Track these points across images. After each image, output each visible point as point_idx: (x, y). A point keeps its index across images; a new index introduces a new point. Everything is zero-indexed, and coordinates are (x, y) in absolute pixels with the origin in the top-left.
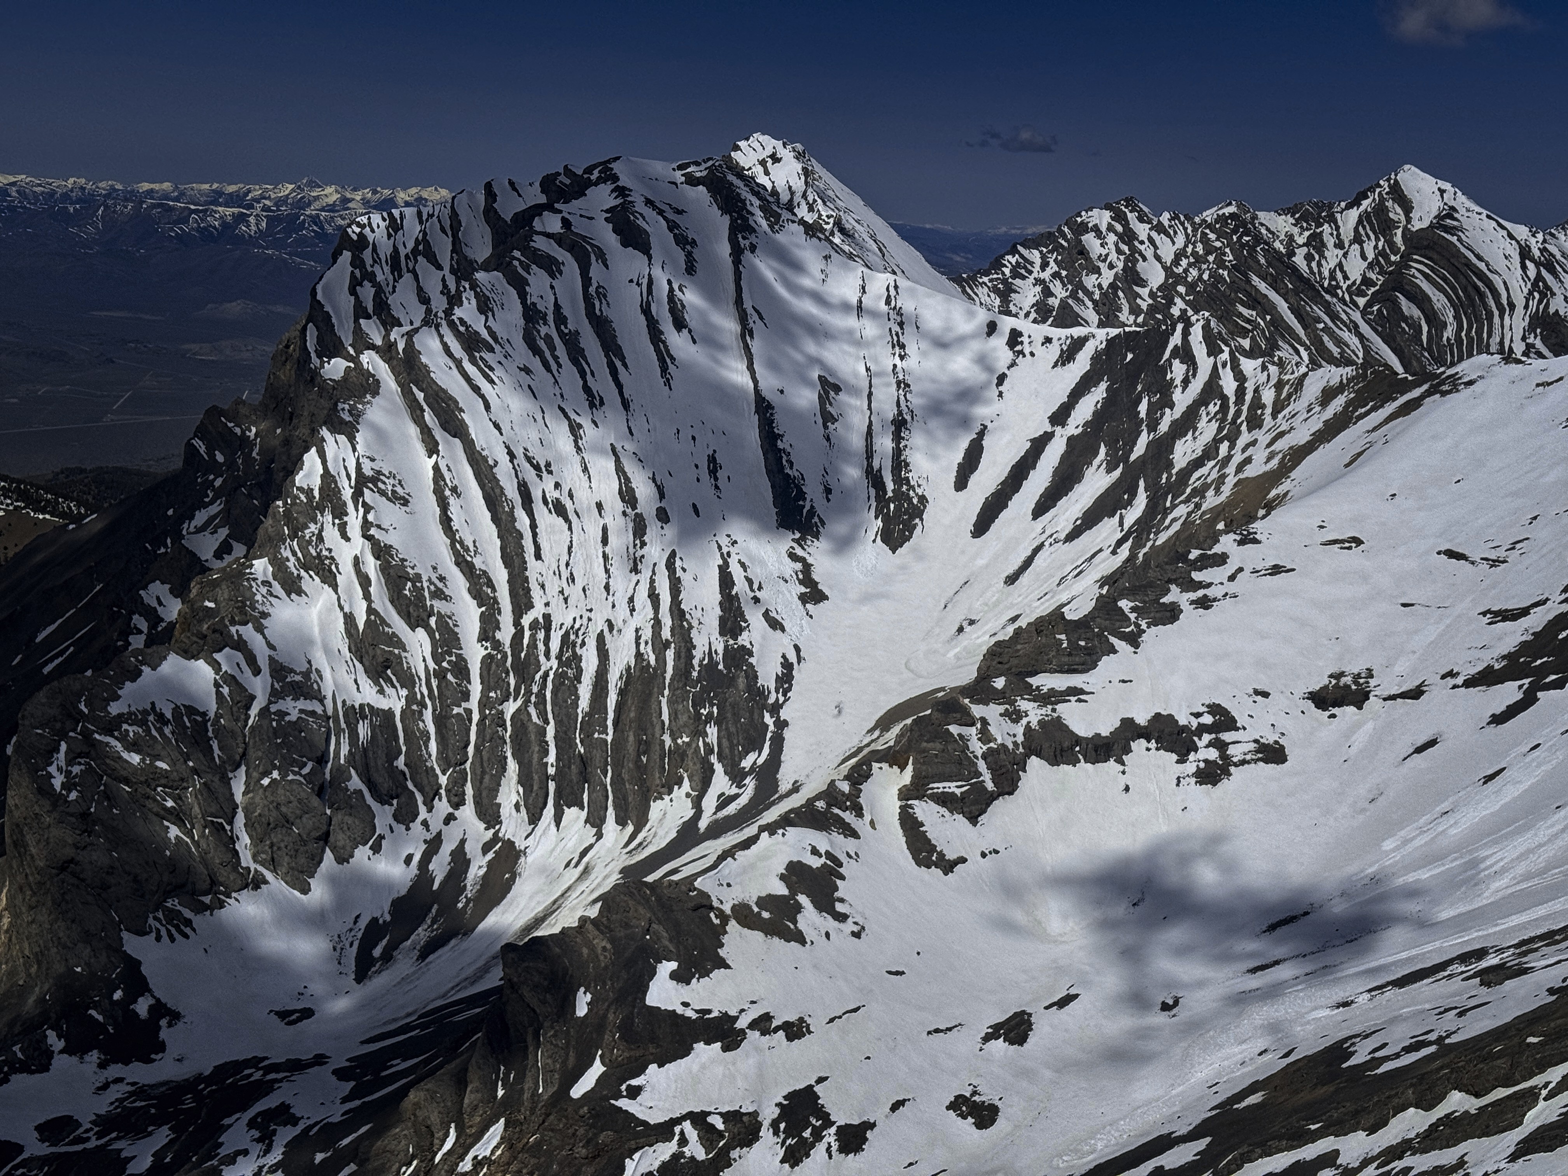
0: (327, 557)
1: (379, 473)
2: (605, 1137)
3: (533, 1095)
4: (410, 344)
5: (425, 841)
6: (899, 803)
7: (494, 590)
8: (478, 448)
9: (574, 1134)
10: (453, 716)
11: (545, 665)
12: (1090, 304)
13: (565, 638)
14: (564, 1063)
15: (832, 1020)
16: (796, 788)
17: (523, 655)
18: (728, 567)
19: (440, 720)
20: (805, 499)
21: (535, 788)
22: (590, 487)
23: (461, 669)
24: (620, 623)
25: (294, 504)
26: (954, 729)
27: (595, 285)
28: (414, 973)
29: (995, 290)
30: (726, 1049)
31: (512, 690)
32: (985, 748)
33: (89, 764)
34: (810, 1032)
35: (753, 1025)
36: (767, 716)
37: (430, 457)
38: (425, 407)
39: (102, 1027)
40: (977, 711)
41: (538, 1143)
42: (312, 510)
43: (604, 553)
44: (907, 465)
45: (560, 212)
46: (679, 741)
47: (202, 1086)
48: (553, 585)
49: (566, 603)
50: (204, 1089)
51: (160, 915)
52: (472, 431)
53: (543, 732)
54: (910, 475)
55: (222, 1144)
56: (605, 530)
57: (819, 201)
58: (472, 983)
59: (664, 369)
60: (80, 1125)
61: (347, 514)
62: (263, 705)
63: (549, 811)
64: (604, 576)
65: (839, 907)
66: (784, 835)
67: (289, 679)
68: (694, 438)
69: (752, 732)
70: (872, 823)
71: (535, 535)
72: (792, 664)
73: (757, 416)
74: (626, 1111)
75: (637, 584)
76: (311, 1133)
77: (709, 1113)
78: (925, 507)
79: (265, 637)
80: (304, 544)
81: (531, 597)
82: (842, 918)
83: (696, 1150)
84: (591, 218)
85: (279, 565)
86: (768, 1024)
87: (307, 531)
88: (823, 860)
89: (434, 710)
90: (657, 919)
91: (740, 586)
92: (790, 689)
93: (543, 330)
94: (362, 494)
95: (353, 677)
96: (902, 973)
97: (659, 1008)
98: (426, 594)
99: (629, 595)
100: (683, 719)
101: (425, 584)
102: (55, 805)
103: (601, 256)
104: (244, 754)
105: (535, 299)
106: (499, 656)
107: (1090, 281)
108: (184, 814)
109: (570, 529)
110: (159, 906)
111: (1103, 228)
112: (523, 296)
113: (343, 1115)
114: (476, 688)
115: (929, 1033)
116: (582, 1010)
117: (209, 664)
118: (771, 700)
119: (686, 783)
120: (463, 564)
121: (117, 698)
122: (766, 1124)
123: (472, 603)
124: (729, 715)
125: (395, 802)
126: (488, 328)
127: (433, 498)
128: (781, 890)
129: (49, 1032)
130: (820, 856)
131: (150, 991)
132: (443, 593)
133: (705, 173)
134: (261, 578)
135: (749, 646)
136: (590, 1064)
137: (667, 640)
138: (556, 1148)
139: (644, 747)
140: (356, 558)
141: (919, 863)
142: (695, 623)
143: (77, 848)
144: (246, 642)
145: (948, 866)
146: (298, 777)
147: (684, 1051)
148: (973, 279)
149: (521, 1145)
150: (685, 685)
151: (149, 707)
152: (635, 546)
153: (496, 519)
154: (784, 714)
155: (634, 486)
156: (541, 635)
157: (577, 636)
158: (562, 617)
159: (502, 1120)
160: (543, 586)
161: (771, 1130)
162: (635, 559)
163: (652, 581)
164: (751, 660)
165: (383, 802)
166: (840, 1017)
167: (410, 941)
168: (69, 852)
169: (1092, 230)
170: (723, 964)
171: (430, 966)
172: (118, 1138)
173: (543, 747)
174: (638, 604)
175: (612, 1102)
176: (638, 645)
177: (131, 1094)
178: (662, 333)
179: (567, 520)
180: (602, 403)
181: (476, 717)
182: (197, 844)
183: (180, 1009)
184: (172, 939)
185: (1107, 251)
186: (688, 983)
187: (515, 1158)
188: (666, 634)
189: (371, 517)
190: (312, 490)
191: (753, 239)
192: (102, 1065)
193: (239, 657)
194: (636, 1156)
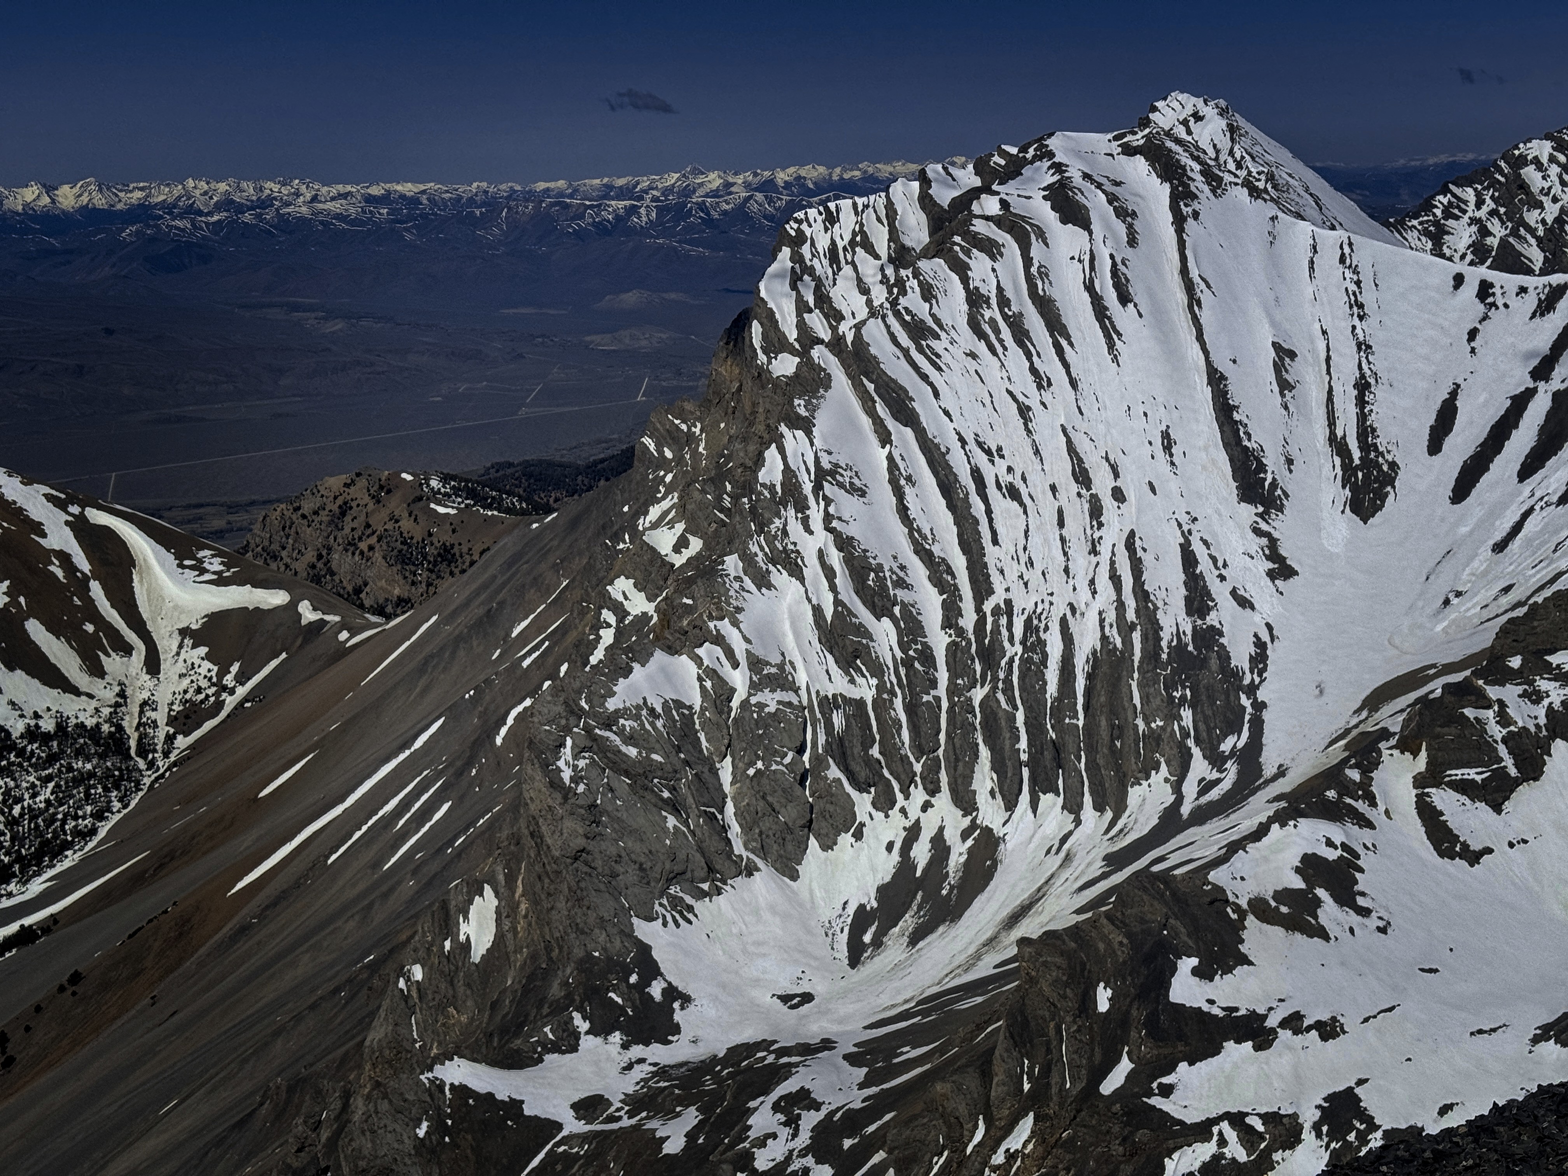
0: (792, 551)
1: (837, 465)
2: (1142, 1135)
3: (1060, 1090)
4: (858, 336)
5: (905, 829)
6: (1414, 792)
7: (954, 577)
8: (930, 436)
9: (1108, 1132)
10: (923, 704)
11: (1010, 650)
12: (1533, 241)
13: (1028, 623)
14: (1090, 1059)
15: (1366, 1020)
16: (1281, 772)
17: (987, 641)
18: (1190, 545)
19: (911, 709)
20: (1266, 472)
21: (1009, 775)
22: (1043, 470)
23: (927, 656)
24: (1083, 606)
25: (758, 500)
26: (1469, 712)
27: (1036, 264)
28: (907, 959)
29: (1426, 233)
30: (1258, 1048)
31: (978, 676)
32: (1504, 732)
33: (592, 758)
34: (1344, 1032)
35: (1284, 1024)
36: (1243, 697)
37: (883, 447)
38: (876, 398)
39: (622, 1009)
40: (1493, 692)
41: (1071, 1139)
42: (778, 504)
43: (1061, 535)
44: (1374, 430)
45: (998, 193)
46: (1153, 725)
47: (719, 1068)
48: (1013, 570)
49: (1026, 587)
50: (721, 1071)
51: (665, 901)
52: (923, 419)
53: (1013, 719)
54: (1378, 441)
55: (750, 1127)
56: (1060, 512)
57: (1247, 157)
58: (966, 971)
59: (1111, 346)
60: (611, 1104)
61: (809, 508)
62: (744, 697)
63: (1025, 797)
64: (1063, 559)
65: (1361, 901)
66: (1295, 826)
67: (765, 672)
68: (1145, 414)
69: (1229, 714)
70: (1387, 812)
71: (991, 520)
72: (1265, 643)
73: (1209, 388)
74: (1161, 1110)
75: (1096, 566)
76: (835, 1119)
77: (1247, 1114)
78: (1396, 474)
79: (741, 631)
80: (771, 538)
81: (991, 583)
82: (1365, 912)
83: (1236, 1151)
84: (1029, 198)
85: (748, 560)
86: (1299, 1023)
87: (772, 526)
88: (1339, 852)
89: (904, 699)
90: (1174, 913)
91: (1204, 566)
92: (1265, 669)
93: (987, 314)
94: (821, 488)
95: (825, 667)
96: (1436, 971)
97: (1184, 1005)
98: (889, 583)
99: (1090, 577)
100: (1156, 702)
101: (888, 574)
102: (566, 798)
103: (1041, 235)
104: (729, 746)
105: (977, 283)
106: (964, 643)
107: (1532, 217)
108: (680, 804)
109: (1025, 512)
110: (663, 893)
111: (1545, 160)
112: (965, 280)
113: (863, 1101)
114: (943, 676)
115: (1472, 1034)
116: (1103, 1006)
117: (692, 659)
118: (1247, 681)
119: (1164, 767)
120: (922, 553)
121: (613, 694)
122: (1307, 1126)
123: (933, 591)
124: (1204, 698)
125: (873, 790)
126: (933, 316)
127: (889, 488)
128: (1298, 883)
129: (575, 1014)
130: (1336, 848)
131: (661, 975)
132: (905, 582)
133: (1142, 142)
134: (733, 574)
135: (1218, 626)
136: (1118, 1060)
137: (1132, 622)
138: (1091, 1145)
139: (1118, 731)
140: (820, 551)
141: (1442, 854)
142: (1160, 604)
143: (588, 838)
144: (723, 637)
145: (1474, 857)
146: (780, 767)
147: (1215, 1050)
148: (1402, 223)
149: (1053, 1140)
150: (1156, 668)
151: (641, 702)
152: (1092, 527)
153: (951, 506)
154: (1261, 695)
155: (1087, 466)
156: (1004, 621)
157: (1040, 621)
158: (1024, 602)
159: (1031, 1114)
160: (1002, 572)
161: (1313, 1133)
162: (1093, 540)
163: (1112, 563)
164: (1222, 640)
165: (861, 790)
166: (1375, 1017)
167: (898, 927)
168: (581, 842)
169: (1532, 163)
170: (1245, 960)
171: (922, 953)
172: (647, 1118)
173: (1014, 733)
174: (1099, 587)
175: (1145, 1099)
176: (1102, 628)
177: (654, 1074)
178: (1107, 309)
179: (1022, 504)
180: (1050, 384)
181: (945, 705)
182: (693, 833)
183: (690, 993)
184: (678, 925)
185: (1550, 184)
186: (1211, 980)
187: (1049, 1153)
188: (1131, 616)
189: (831, 510)
190: (774, 485)
191: (1196, 206)
192: (625, 1046)
193: (718, 651)
194: (1175, 1156)
